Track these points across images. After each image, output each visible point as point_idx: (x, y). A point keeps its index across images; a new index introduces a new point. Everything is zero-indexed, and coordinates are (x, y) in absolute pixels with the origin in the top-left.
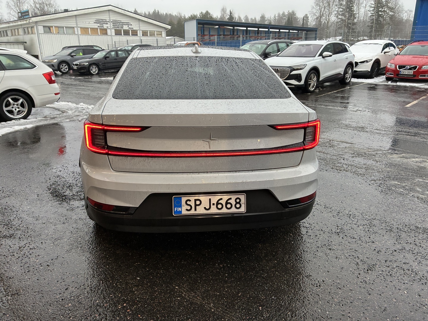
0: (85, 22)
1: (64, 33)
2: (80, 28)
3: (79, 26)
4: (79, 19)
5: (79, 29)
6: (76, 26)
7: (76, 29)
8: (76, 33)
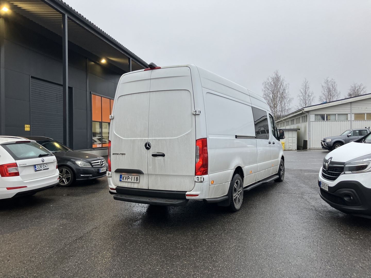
0: (360, 108)
1: (336, 120)
2: (355, 114)
3: (353, 112)
4: (354, 106)
5: (353, 115)
6: (350, 112)
7: (349, 115)
8: (349, 119)
